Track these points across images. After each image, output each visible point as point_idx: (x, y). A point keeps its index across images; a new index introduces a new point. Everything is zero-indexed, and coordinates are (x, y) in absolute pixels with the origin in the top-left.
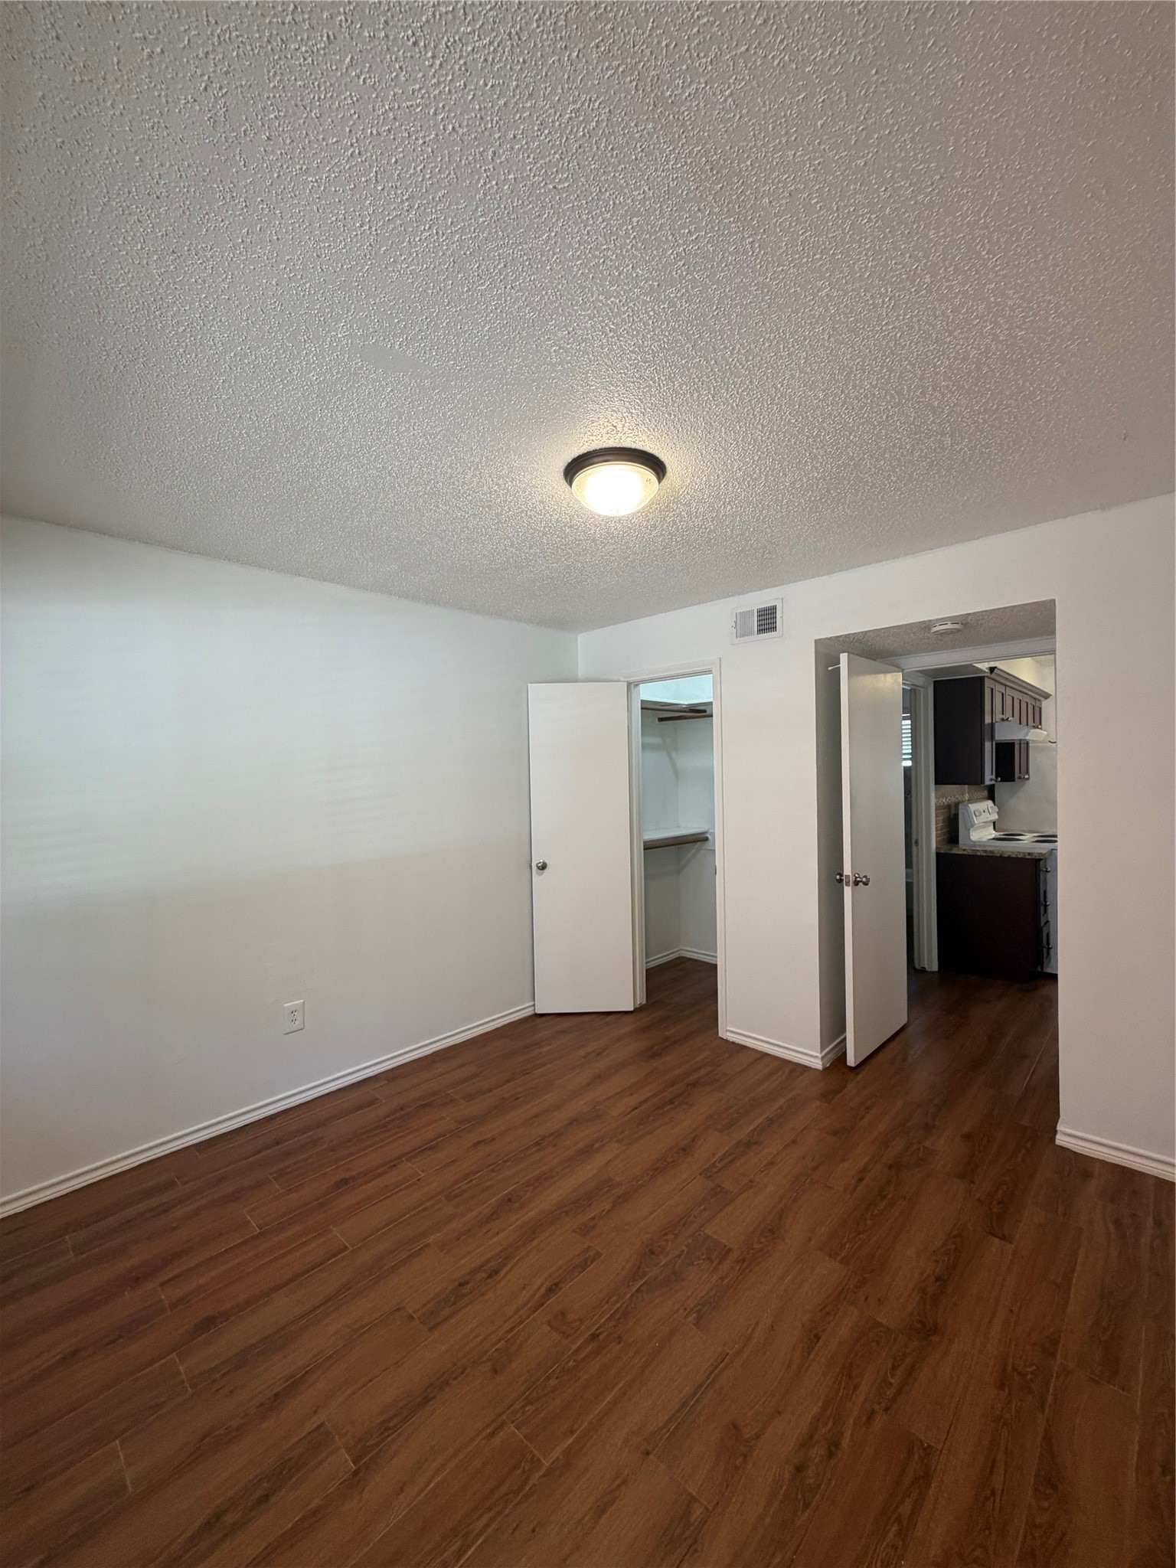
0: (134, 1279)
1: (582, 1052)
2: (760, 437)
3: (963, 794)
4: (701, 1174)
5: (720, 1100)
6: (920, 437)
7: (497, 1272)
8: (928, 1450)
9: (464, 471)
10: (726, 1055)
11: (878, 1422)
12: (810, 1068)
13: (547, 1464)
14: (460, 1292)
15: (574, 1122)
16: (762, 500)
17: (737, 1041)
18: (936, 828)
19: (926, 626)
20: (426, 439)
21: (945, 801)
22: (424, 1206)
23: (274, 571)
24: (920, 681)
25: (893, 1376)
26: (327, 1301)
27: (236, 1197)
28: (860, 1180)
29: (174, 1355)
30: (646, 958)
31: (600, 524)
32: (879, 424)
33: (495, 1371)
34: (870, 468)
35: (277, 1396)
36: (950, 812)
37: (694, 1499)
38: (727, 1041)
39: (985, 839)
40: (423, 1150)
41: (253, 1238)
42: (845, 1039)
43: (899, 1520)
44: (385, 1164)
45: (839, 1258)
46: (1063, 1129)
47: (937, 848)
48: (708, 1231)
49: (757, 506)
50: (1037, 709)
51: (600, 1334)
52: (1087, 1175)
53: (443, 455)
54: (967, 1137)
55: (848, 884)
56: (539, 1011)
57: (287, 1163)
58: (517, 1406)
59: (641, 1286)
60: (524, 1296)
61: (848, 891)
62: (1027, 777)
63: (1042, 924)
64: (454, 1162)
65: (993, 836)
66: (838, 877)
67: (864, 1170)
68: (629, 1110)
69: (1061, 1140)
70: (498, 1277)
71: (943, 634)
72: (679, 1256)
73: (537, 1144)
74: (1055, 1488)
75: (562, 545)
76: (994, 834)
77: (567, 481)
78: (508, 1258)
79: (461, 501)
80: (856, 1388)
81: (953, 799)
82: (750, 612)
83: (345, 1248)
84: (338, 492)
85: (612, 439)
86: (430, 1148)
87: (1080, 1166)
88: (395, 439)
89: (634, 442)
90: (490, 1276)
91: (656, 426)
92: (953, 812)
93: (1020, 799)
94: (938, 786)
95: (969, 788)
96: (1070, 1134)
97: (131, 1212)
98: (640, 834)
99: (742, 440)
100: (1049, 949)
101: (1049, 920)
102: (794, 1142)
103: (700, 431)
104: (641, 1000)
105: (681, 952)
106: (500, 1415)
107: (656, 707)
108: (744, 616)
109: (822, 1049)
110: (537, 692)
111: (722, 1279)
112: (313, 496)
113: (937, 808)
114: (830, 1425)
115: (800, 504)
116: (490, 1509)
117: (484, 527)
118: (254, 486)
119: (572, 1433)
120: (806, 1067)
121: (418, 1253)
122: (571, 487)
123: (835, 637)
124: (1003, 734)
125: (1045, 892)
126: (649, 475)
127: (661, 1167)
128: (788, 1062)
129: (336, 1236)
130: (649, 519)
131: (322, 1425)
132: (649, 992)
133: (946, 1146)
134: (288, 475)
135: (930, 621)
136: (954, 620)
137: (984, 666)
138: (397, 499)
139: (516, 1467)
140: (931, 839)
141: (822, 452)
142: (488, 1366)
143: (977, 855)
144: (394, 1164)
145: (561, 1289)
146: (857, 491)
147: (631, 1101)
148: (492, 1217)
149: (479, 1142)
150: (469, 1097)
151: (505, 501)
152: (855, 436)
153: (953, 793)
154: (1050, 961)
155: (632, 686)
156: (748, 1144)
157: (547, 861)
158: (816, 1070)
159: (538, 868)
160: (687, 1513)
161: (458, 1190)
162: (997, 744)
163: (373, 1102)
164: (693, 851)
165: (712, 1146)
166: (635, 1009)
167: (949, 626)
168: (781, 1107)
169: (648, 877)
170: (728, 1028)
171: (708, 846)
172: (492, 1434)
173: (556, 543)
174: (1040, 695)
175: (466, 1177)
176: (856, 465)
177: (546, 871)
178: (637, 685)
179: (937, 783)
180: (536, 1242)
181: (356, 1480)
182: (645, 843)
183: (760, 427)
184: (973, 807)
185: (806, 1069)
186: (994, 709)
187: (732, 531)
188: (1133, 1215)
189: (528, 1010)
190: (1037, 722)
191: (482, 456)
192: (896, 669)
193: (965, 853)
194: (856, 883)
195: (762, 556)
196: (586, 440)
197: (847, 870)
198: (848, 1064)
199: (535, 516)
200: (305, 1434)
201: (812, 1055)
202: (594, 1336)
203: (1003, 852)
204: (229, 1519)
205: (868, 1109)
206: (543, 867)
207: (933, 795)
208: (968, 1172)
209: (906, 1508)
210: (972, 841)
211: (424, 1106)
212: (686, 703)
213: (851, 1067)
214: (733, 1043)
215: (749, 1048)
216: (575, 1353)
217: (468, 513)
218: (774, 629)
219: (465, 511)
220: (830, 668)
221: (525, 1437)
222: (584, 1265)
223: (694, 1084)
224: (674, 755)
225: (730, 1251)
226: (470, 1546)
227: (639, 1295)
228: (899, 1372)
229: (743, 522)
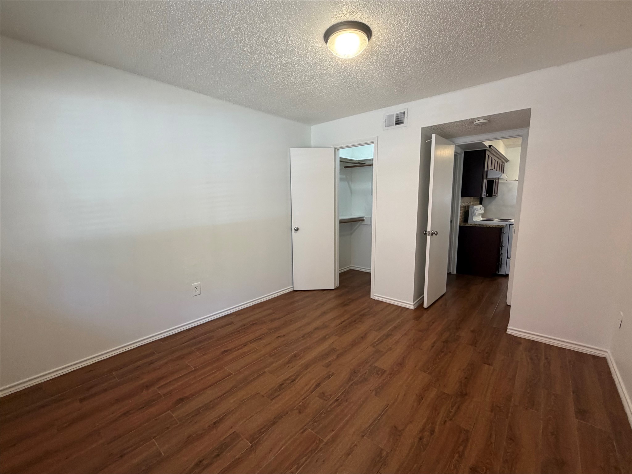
0: (147, 386)
1: (316, 304)
2: (419, 18)
3: (470, 202)
4: (370, 346)
5: (374, 321)
6: (491, 21)
7: (294, 380)
8: (467, 432)
9: (277, 32)
10: (375, 305)
11: (448, 423)
12: (409, 309)
13: (325, 441)
14: (281, 387)
15: (316, 329)
16: (411, 54)
17: (378, 299)
18: (460, 216)
19: (471, 121)
20: (263, 12)
21: (464, 204)
22: (261, 359)
23: (177, 86)
24: (459, 151)
25: (452, 409)
26: (228, 392)
27: (181, 358)
28: (433, 347)
29: (169, 411)
30: (339, 269)
31: (335, 65)
32: (475, 12)
33: (300, 412)
34: (464, 38)
35: (215, 423)
36: (465, 209)
37: (382, 450)
38: (374, 299)
39: (479, 220)
40: (256, 340)
41: (192, 371)
42: (423, 297)
43: (459, 452)
44: (242, 345)
45: (427, 373)
46: (510, 328)
47: (460, 224)
48: (376, 365)
49: (408, 57)
50: (503, 167)
51: (339, 399)
52: (520, 343)
53: (269, 22)
54: (472, 331)
55: (429, 235)
56: (295, 289)
57: (200, 345)
58: (311, 423)
59: (352, 383)
60: (306, 388)
61: (429, 237)
62: (497, 195)
63: (500, 254)
64: (269, 344)
65: (481, 220)
66: (424, 232)
67: (435, 343)
68: (338, 324)
69: (509, 331)
70: (295, 382)
71: (479, 125)
72: (366, 373)
73: (303, 337)
74: (513, 441)
75: (314, 76)
76: (482, 219)
77: (325, 41)
78: (298, 376)
79: (272, 50)
80: (438, 414)
81: (467, 204)
82: (393, 115)
83: (231, 374)
84: (215, 41)
85: (351, 16)
86: (259, 339)
87: (516, 341)
88: (247, 11)
89: (361, 18)
90: (292, 382)
91: (373, 9)
92: (466, 209)
93: (494, 205)
94: (462, 198)
95: (473, 199)
96: (513, 329)
97: (139, 363)
98: (338, 217)
99: (411, 20)
100: (501, 264)
101: (502, 253)
102: (406, 334)
103: (392, 13)
104: (337, 285)
105: (351, 267)
106: (304, 426)
107: (345, 161)
108: (390, 116)
109: (414, 302)
110: (294, 151)
111: (384, 380)
112: (202, 43)
113: (461, 207)
114: (430, 425)
115: (427, 57)
116: (306, 456)
117: (280, 65)
118: (174, 37)
119: (333, 431)
120: (407, 308)
121: (261, 375)
122: (327, 44)
123: (430, 126)
124: (491, 176)
125: (502, 242)
126: (364, 36)
127: (354, 344)
128: (400, 307)
129: (226, 370)
130: (357, 63)
131: (235, 432)
132: (341, 282)
133: (465, 335)
134: (192, 31)
135: (474, 119)
136: (485, 118)
137: (487, 144)
138: (242, 47)
139: (314, 442)
140: (458, 221)
141: (445, 28)
142: (297, 411)
143: (476, 227)
144: (245, 345)
145: (321, 385)
146: (455, 51)
147: (339, 321)
148: (289, 362)
149: (279, 337)
150: (272, 321)
151: (293, 51)
152: (462, 20)
153: (468, 201)
154: (501, 269)
155: (337, 150)
156: (388, 335)
157: (299, 227)
158: (411, 309)
159: (295, 230)
160: (381, 453)
161: (273, 353)
162: (488, 181)
163: (231, 323)
164: (358, 225)
165: (373, 336)
166: (335, 288)
167: (483, 121)
168: (399, 322)
169: (341, 236)
170: (375, 295)
171: (365, 223)
172: (303, 432)
173: (312, 75)
174: (505, 160)
175: (276, 349)
176: (458, 36)
177: (298, 231)
178: (338, 150)
179: (462, 196)
180: (308, 370)
181: (252, 449)
182: (340, 220)
183: (421, 12)
184: (475, 207)
185: (407, 309)
186: (489, 165)
187: (393, 71)
188: (537, 356)
189: (290, 289)
190: (503, 171)
191: (287, 23)
192: (452, 143)
193: (471, 226)
194: (432, 234)
195: (403, 86)
196: (338, 16)
197: (429, 229)
198: (424, 307)
199: (305, 60)
200: (229, 435)
201: (410, 304)
202: (337, 400)
203: (487, 225)
204: (205, 462)
205: (433, 323)
206: (297, 230)
207: (460, 201)
208: (474, 343)
209: (461, 448)
210: (474, 221)
211: (253, 324)
212: (357, 160)
213: (425, 308)
214: (377, 300)
215: (383, 302)
216: (330, 406)
217: (274, 57)
218: (403, 123)
219: (273, 55)
220: (427, 141)
221: (315, 433)
222: (329, 377)
223: (363, 315)
224: (350, 183)
225: (385, 371)
226: (300, 467)
227: (352, 386)
228: (454, 408)
229: (399, 67)
